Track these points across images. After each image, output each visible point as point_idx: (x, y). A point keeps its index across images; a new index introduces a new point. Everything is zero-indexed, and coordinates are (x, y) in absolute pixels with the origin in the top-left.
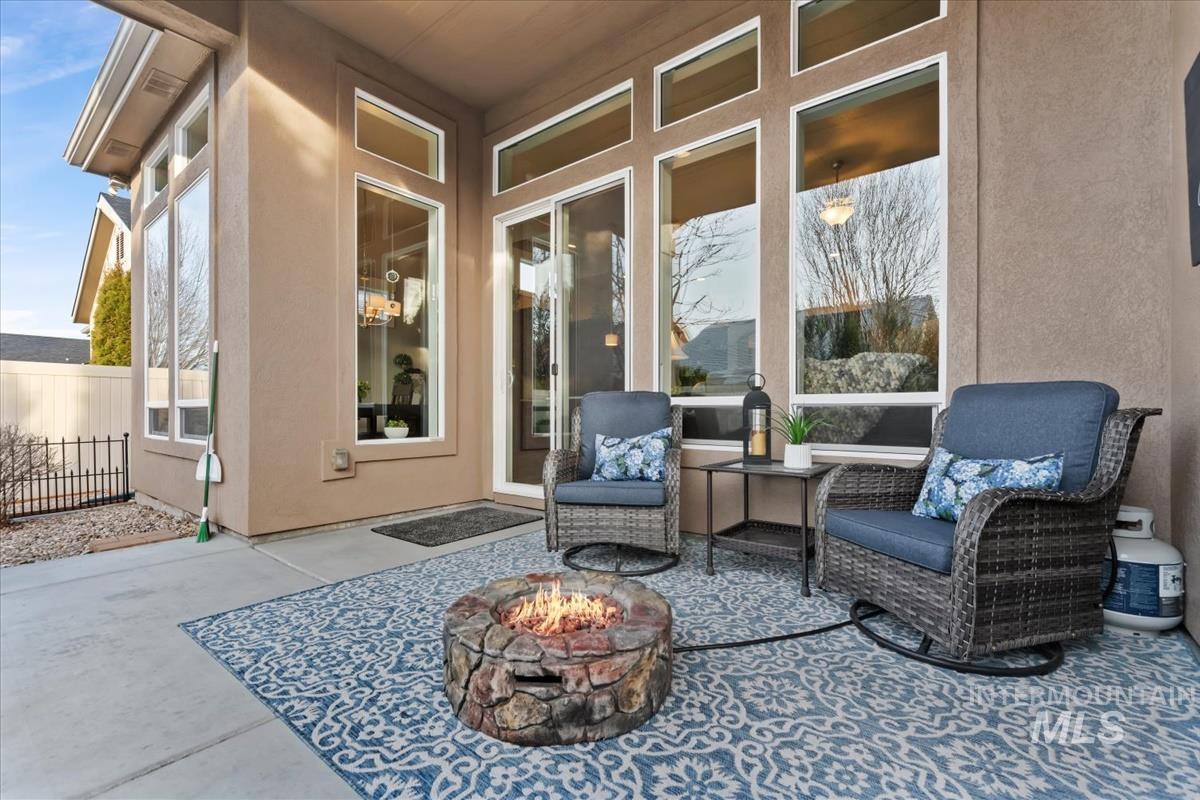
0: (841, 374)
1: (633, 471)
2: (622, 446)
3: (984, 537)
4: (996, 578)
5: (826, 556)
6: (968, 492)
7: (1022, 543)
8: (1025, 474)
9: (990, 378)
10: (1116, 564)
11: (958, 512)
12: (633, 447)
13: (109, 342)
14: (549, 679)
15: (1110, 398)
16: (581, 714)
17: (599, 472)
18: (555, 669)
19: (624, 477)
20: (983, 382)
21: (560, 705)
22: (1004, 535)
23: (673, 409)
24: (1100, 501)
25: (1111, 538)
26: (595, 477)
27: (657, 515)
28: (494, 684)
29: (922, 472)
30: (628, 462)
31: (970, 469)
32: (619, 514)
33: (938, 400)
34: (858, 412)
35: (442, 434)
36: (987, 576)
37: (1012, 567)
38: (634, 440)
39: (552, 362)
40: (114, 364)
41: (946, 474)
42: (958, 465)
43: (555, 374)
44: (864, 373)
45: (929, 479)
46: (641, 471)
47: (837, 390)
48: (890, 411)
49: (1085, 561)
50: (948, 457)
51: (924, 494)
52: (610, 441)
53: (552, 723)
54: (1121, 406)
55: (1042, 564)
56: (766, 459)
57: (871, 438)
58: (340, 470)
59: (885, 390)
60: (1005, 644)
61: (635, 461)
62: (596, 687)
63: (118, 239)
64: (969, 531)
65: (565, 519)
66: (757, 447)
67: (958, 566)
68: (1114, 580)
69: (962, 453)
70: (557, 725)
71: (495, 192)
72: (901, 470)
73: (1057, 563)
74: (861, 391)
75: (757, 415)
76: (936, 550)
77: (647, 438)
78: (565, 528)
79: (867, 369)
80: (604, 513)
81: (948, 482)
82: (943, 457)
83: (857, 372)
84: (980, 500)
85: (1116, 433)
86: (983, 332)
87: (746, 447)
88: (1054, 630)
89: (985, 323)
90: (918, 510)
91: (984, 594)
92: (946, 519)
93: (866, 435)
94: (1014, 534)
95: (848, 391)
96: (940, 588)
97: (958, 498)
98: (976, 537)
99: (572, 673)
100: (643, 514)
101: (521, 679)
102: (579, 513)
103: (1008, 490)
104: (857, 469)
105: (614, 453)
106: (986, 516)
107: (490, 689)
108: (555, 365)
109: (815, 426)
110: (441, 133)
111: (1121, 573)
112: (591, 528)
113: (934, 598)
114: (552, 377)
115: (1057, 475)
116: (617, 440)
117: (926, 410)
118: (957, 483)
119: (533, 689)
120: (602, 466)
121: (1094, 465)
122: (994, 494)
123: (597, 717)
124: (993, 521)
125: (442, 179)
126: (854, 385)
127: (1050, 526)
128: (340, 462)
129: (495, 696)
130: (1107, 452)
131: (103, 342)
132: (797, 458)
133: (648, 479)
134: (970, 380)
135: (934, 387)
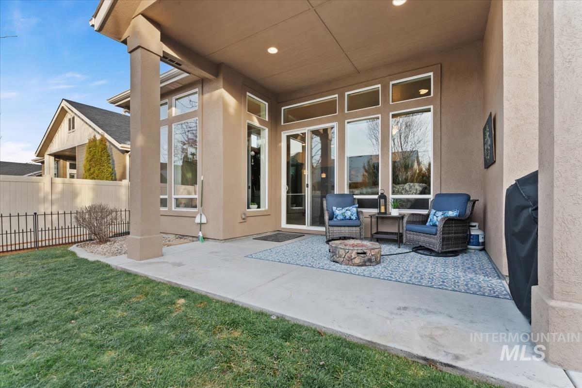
0: (403, 189)
1: (348, 217)
2: (343, 210)
3: (443, 227)
4: (446, 236)
5: (406, 236)
6: (439, 219)
7: (451, 228)
8: (452, 214)
9: (444, 192)
10: (471, 235)
11: (437, 223)
12: (347, 210)
13: (92, 170)
14: (364, 253)
15: (468, 197)
16: (370, 260)
17: (336, 218)
18: (365, 251)
19: (345, 219)
20: (442, 193)
21: (366, 258)
22: (447, 227)
23: (355, 199)
24: (466, 219)
25: (470, 229)
26: (335, 219)
27: (358, 229)
28: (353, 255)
29: (428, 215)
30: (346, 214)
31: (440, 214)
32: (347, 228)
33: (431, 197)
34: (408, 200)
35: (267, 208)
36: (444, 235)
37: (449, 233)
38: (347, 208)
39: (306, 183)
40: (95, 179)
41: (434, 215)
42: (437, 213)
43: (308, 187)
44: (410, 189)
45: (430, 216)
46: (350, 217)
47: (402, 194)
48: (417, 200)
49: (463, 233)
50: (435, 211)
51: (429, 220)
52: (339, 209)
53: (365, 262)
54: (471, 199)
55: (455, 233)
56: (385, 213)
57: (412, 207)
58: (244, 219)
59: (416, 194)
60: (447, 250)
61: (348, 214)
62: (372, 255)
63: (70, 120)
64: (440, 225)
65: (331, 230)
66: (383, 210)
67: (438, 233)
68: (470, 238)
69: (438, 210)
70: (366, 262)
71: (282, 124)
72: (423, 215)
73: (458, 233)
74: (409, 194)
75: (382, 201)
76: (433, 230)
77: (351, 207)
78: (332, 233)
79: (410, 187)
80: (343, 228)
81: (435, 217)
82: (433, 211)
83: (408, 188)
84: (442, 219)
85: (470, 205)
86: (442, 179)
87: (380, 210)
88: (457, 248)
89: (442, 177)
90: (428, 224)
91: (443, 239)
92: (435, 225)
93: (411, 207)
94: (449, 227)
95: (405, 194)
96: (434, 238)
97: (437, 220)
98: (442, 226)
99: (368, 252)
100: (354, 229)
101: (358, 253)
102: (335, 228)
103: (448, 217)
104: (413, 214)
105: (341, 212)
106: (444, 222)
107: (351, 256)
108: (307, 185)
109: (399, 204)
110: (267, 104)
111: (472, 237)
112: (339, 233)
113: (433, 241)
114: (306, 188)
115: (458, 214)
116: (341, 208)
117: (427, 200)
118: (437, 217)
119: (361, 255)
120: (337, 216)
121: (465, 212)
122: (445, 218)
123: (373, 261)
124: (445, 224)
125: (267, 119)
126: (407, 192)
127: (457, 225)
128: (243, 216)
129: (353, 257)
130: (468, 209)
131: (90, 169)
132: (395, 212)
133: (352, 219)
134: (438, 192)
135: (430, 194)
